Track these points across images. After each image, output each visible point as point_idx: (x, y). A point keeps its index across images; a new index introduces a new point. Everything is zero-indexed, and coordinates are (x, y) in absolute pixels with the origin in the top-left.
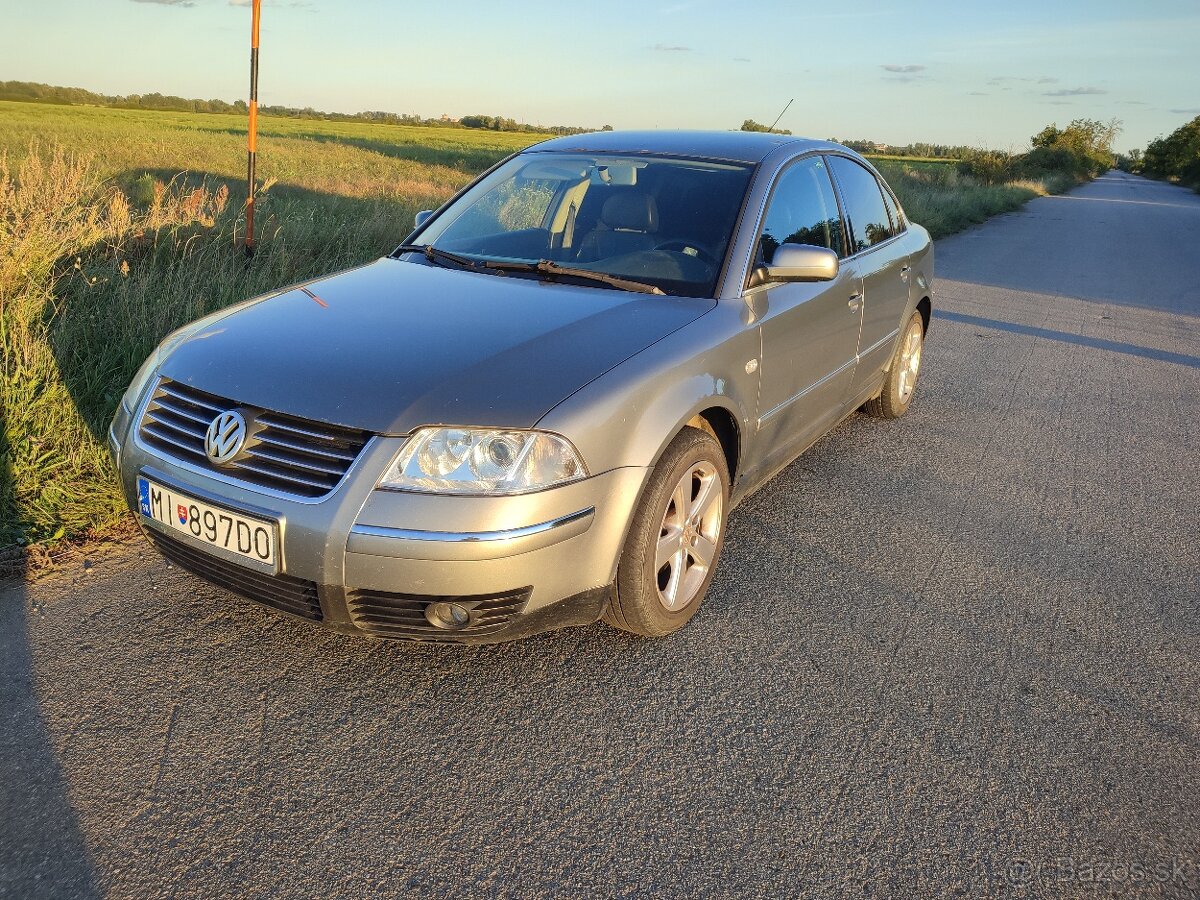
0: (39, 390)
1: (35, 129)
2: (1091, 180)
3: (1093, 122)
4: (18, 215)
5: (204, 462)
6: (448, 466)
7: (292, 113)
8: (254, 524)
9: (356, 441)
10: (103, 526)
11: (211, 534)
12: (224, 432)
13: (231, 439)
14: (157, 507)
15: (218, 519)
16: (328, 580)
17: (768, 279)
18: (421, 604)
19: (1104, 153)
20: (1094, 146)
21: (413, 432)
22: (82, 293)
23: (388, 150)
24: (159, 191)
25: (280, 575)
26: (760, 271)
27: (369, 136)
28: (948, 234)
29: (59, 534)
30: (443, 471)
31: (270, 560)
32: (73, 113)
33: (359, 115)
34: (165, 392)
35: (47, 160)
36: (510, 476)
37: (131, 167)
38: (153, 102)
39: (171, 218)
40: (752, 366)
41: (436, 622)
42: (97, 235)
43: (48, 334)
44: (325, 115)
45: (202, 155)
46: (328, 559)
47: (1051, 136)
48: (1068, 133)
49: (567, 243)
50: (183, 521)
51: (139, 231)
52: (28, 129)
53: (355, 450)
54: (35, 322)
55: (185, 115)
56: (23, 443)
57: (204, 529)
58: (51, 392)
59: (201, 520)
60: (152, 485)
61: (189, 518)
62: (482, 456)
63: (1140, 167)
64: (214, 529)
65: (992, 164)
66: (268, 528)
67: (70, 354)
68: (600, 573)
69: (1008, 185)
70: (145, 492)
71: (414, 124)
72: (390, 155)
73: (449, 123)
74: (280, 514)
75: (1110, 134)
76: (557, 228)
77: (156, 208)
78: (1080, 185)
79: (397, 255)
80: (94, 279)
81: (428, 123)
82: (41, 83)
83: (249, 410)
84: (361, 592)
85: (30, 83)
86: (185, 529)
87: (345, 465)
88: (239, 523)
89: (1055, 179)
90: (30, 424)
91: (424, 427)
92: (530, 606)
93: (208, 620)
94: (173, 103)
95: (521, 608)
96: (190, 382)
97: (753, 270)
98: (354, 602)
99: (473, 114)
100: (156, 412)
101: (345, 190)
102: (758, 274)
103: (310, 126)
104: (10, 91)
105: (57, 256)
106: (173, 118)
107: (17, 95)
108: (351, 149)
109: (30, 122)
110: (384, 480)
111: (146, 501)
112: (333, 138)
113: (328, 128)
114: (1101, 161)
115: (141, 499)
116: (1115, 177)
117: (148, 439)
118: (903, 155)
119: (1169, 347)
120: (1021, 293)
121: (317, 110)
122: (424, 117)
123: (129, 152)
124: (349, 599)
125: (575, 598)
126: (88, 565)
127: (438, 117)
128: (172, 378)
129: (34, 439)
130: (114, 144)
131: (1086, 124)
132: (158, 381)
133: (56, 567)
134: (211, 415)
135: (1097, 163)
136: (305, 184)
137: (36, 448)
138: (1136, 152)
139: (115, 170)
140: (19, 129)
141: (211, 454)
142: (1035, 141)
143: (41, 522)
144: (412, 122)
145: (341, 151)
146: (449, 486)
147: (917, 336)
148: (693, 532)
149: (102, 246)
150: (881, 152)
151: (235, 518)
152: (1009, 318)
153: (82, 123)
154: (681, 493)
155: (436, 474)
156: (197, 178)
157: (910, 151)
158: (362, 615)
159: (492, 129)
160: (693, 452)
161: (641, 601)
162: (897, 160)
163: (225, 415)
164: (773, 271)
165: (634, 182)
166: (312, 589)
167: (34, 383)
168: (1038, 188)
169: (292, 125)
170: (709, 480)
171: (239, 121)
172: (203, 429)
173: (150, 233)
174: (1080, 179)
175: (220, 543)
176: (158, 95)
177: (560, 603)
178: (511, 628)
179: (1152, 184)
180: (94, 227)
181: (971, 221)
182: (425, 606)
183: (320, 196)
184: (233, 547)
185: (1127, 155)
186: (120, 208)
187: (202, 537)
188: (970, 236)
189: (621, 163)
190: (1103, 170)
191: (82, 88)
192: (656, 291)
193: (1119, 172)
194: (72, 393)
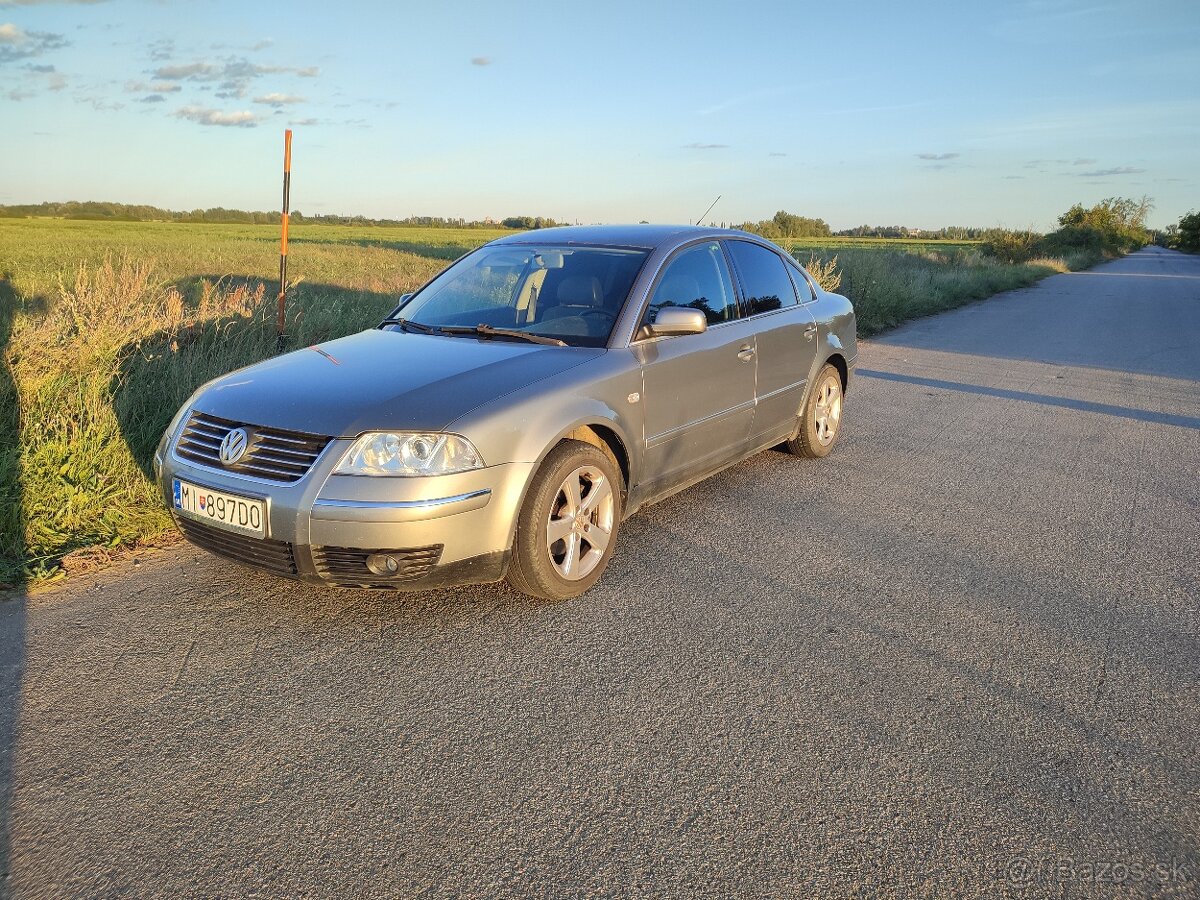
0: (105, 442)
1: (107, 244)
2: (1122, 256)
3: (1124, 200)
4: (93, 311)
5: (219, 465)
6: (385, 459)
7: (344, 221)
8: (249, 503)
9: (319, 444)
10: (149, 537)
11: (221, 514)
12: (232, 444)
13: (236, 449)
14: (186, 499)
15: (226, 502)
16: (300, 541)
17: (652, 334)
18: (362, 556)
19: (1138, 229)
20: (1127, 223)
21: (358, 436)
22: (141, 372)
23: (425, 251)
24: (208, 289)
25: (267, 540)
26: (645, 329)
27: (414, 240)
28: (946, 310)
29: (117, 541)
30: (381, 462)
31: (260, 529)
32: (142, 228)
33: (407, 221)
34: (196, 422)
35: (118, 269)
36: (427, 465)
37: (191, 274)
38: (217, 216)
39: (217, 314)
40: (635, 397)
41: (373, 569)
42: (155, 326)
43: (113, 402)
44: (375, 222)
45: (254, 262)
46: (299, 524)
47: (1078, 216)
48: (1095, 212)
49: (531, 317)
50: (203, 507)
51: (189, 322)
52: (101, 244)
53: (319, 450)
54: (104, 395)
55: (246, 227)
56: (92, 480)
57: (217, 511)
58: (113, 444)
59: (215, 505)
60: (182, 484)
61: (207, 505)
62: (407, 451)
63: (1176, 243)
64: (223, 510)
65: (1012, 245)
66: (259, 505)
67: (130, 415)
68: (499, 540)
69: (1029, 264)
70: (177, 490)
71: (459, 227)
72: (426, 256)
73: (492, 225)
74: (267, 495)
75: (1142, 212)
76: (522, 305)
77: (205, 304)
78: (1108, 261)
79: (381, 328)
80: (151, 356)
81: (471, 226)
82: (114, 202)
83: (251, 428)
84: (326, 548)
85: (104, 203)
86: (204, 513)
87: (312, 460)
88: (240, 503)
89: (1079, 256)
90: (97, 467)
91: (366, 432)
92: (444, 560)
93: (223, 594)
94: (234, 216)
95: (436, 561)
96: (212, 413)
97: (639, 328)
98: (318, 557)
99: (514, 215)
100: (188, 436)
101: (377, 287)
102: (643, 331)
103: (361, 233)
104: (85, 211)
105: (122, 344)
106: (233, 229)
107: (92, 214)
108: (391, 252)
109: (103, 237)
110: (338, 468)
111: (178, 497)
112: (375, 243)
113: (376, 233)
114: (1134, 238)
115: (175, 494)
116: (1151, 252)
117: (181, 454)
118: (936, 238)
119: (1122, 402)
120: (989, 359)
121: (368, 217)
122: (468, 220)
123: (190, 261)
124: (314, 554)
125: (481, 558)
126: (137, 562)
127: (481, 219)
128: (201, 411)
129: (100, 476)
130: (177, 254)
131: (1117, 202)
132: (190, 414)
133: (113, 563)
134: (224, 433)
135: (1131, 239)
136: (342, 283)
137: (101, 482)
138: (1173, 227)
139: (176, 277)
140: (95, 244)
141: (222, 458)
142: (1062, 221)
143: (104, 534)
144: (456, 225)
145: (383, 255)
146: (385, 472)
147: (835, 387)
148: (587, 521)
149: (159, 335)
150: (915, 237)
151: (238, 500)
152: (966, 380)
153: (149, 237)
154: (572, 488)
155: (376, 463)
156: (239, 280)
157: (944, 234)
158: (324, 567)
159: (534, 229)
160: (578, 456)
161: (536, 567)
162: (928, 244)
163: (233, 432)
164: (655, 328)
165: (561, 265)
166: (289, 548)
167: (101, 437)
168: (1058, 265)
169: (343, 232)
170: (599, 481)
171: (272, 230)
172: (218, 443)
173: (198, 324)
174: (1110, 256)
175: (227, 521)
176: (220, 209)
177: (468, 560)
178: (431, 576)
179: (1183, 258)
180: (154, 320)
181: (975, 298)
182: (366, 557)
183: (354, 293)
184: (236, 523)
185: (1164, 231)
186: (175, 304)
187: (215, 518)
188: (966, 312)
189: (554, 251)
190: (1137, 246)
191: (150, 205)
192: (561, 343)
193: (1157, 248)
194: (129, 445)
